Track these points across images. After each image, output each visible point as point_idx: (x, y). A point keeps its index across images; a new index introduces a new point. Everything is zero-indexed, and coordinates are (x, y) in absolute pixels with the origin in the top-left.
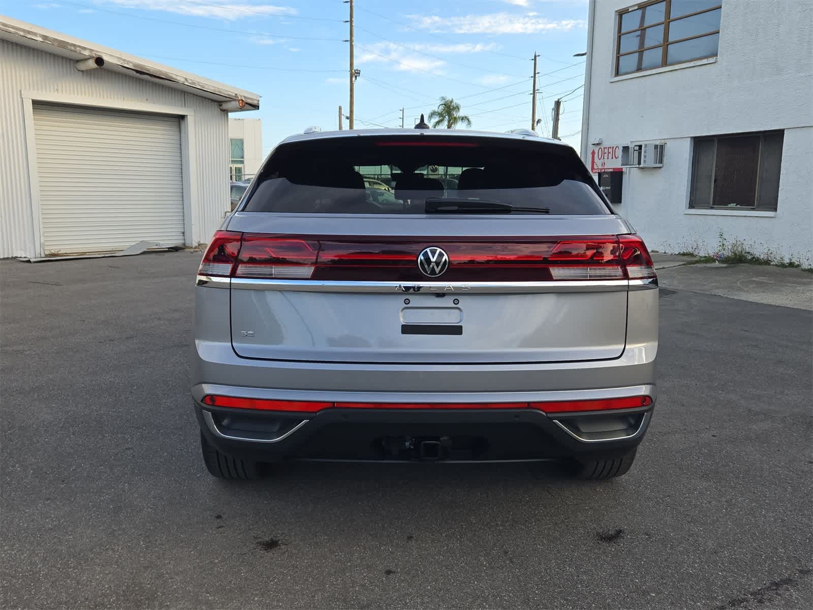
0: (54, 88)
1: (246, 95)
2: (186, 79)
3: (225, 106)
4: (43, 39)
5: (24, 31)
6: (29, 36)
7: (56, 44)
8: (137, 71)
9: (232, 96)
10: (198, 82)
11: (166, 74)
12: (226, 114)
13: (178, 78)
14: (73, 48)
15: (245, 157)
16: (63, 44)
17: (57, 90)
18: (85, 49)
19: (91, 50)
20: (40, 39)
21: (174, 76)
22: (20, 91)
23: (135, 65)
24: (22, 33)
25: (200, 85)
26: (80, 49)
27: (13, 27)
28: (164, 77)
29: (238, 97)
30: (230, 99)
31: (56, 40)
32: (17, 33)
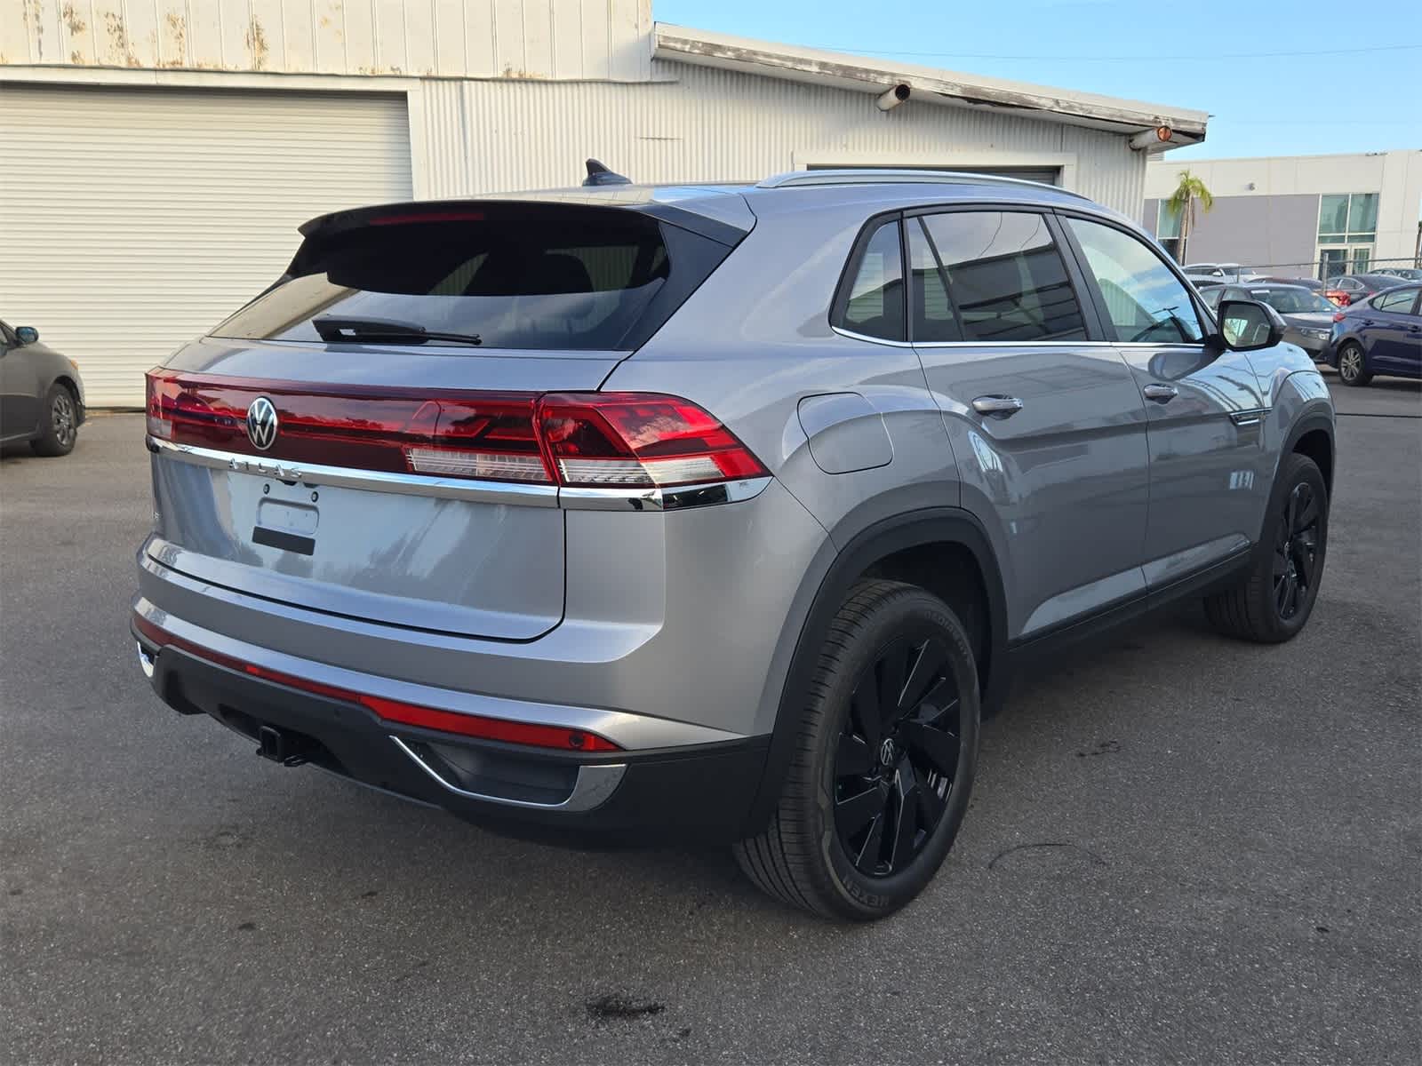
0: (841, 143)
1: (1177, 117)
2: (1057, 102)
3: (1140, 141)
4: (820, 68)
5: (793, 59)
6: (799, 67)
7: (839, 73)
8: (970, 100)
9: (1149, 121)
10: (1081, 104)
11: (1019, 97)
12: (1141, 156)
13: (1042, 102)
14: (864, 76)
15: (1379, 228)
16: (848, 71)
17: (846, 146)
18: (882, 74)
19: (893, 75)
20: (815, 69)
21: (1035, 100)
22: (792, 154)
23: (965, 89)
24: (790, 64)
25: (1082, 109)
26: (875, 76)
27: (778, 57)
28: (1016, 103)
29: (1160, 122)
30: (1145, 127)
31: (839, 67)
32: (782, 65)
